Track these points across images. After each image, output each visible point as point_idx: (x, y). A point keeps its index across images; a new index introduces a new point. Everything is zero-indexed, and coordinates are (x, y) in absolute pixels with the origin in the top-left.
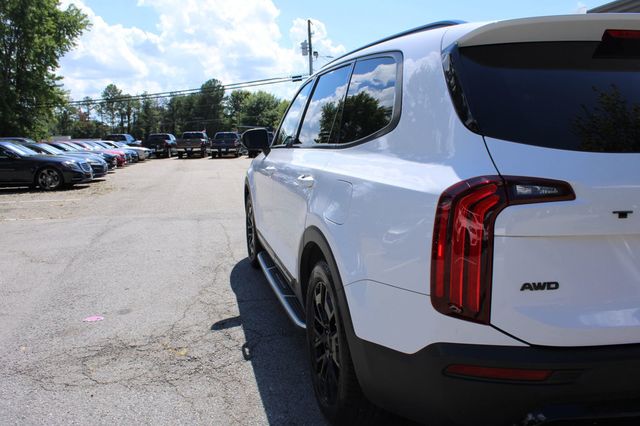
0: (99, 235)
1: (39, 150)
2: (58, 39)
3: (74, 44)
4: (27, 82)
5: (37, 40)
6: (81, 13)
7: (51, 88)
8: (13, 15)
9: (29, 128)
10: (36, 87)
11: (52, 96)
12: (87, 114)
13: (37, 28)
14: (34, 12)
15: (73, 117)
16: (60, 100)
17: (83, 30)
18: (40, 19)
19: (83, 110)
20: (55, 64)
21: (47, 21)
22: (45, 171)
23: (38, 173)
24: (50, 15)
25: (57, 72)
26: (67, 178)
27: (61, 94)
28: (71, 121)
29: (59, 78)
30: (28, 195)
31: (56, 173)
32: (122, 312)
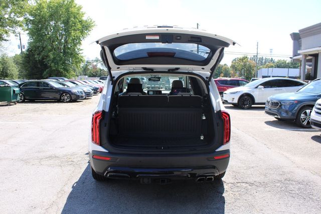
0: (71, 122)
1: (64, 85)
2: (82, 32)
3: (89, 34)
4: (68, 52)
5: (72, 34)
6: (92, 21)
7: (78, 54)
8: (64, 22)
9: (67, 72)
10: (72, 54)
11: (78, 58)
12: (96, 66)
13: (73, 28)
14: (73, 21)
15: (90, 67)
16: (81, 60)
17: (93, 28)
18: (75, 24)
19: (95, 64)
20: (80, 43)
21: (77, 24)
22: (64, 94)
23: (61, 95)
24: (79, 22)
25: (81, 47)
26: (73, 97)
27: (82, 57)
28: (88, 69)
29: (81, 50)
30: (57, 104)
31: (68, 95)
32: (61, 148)
